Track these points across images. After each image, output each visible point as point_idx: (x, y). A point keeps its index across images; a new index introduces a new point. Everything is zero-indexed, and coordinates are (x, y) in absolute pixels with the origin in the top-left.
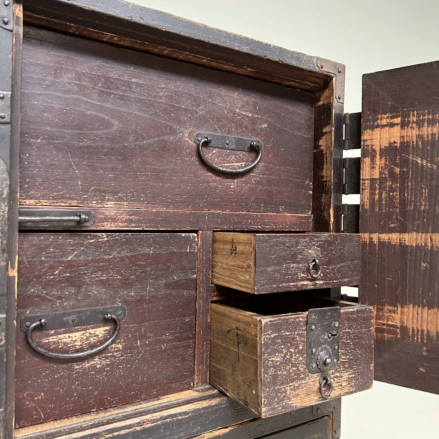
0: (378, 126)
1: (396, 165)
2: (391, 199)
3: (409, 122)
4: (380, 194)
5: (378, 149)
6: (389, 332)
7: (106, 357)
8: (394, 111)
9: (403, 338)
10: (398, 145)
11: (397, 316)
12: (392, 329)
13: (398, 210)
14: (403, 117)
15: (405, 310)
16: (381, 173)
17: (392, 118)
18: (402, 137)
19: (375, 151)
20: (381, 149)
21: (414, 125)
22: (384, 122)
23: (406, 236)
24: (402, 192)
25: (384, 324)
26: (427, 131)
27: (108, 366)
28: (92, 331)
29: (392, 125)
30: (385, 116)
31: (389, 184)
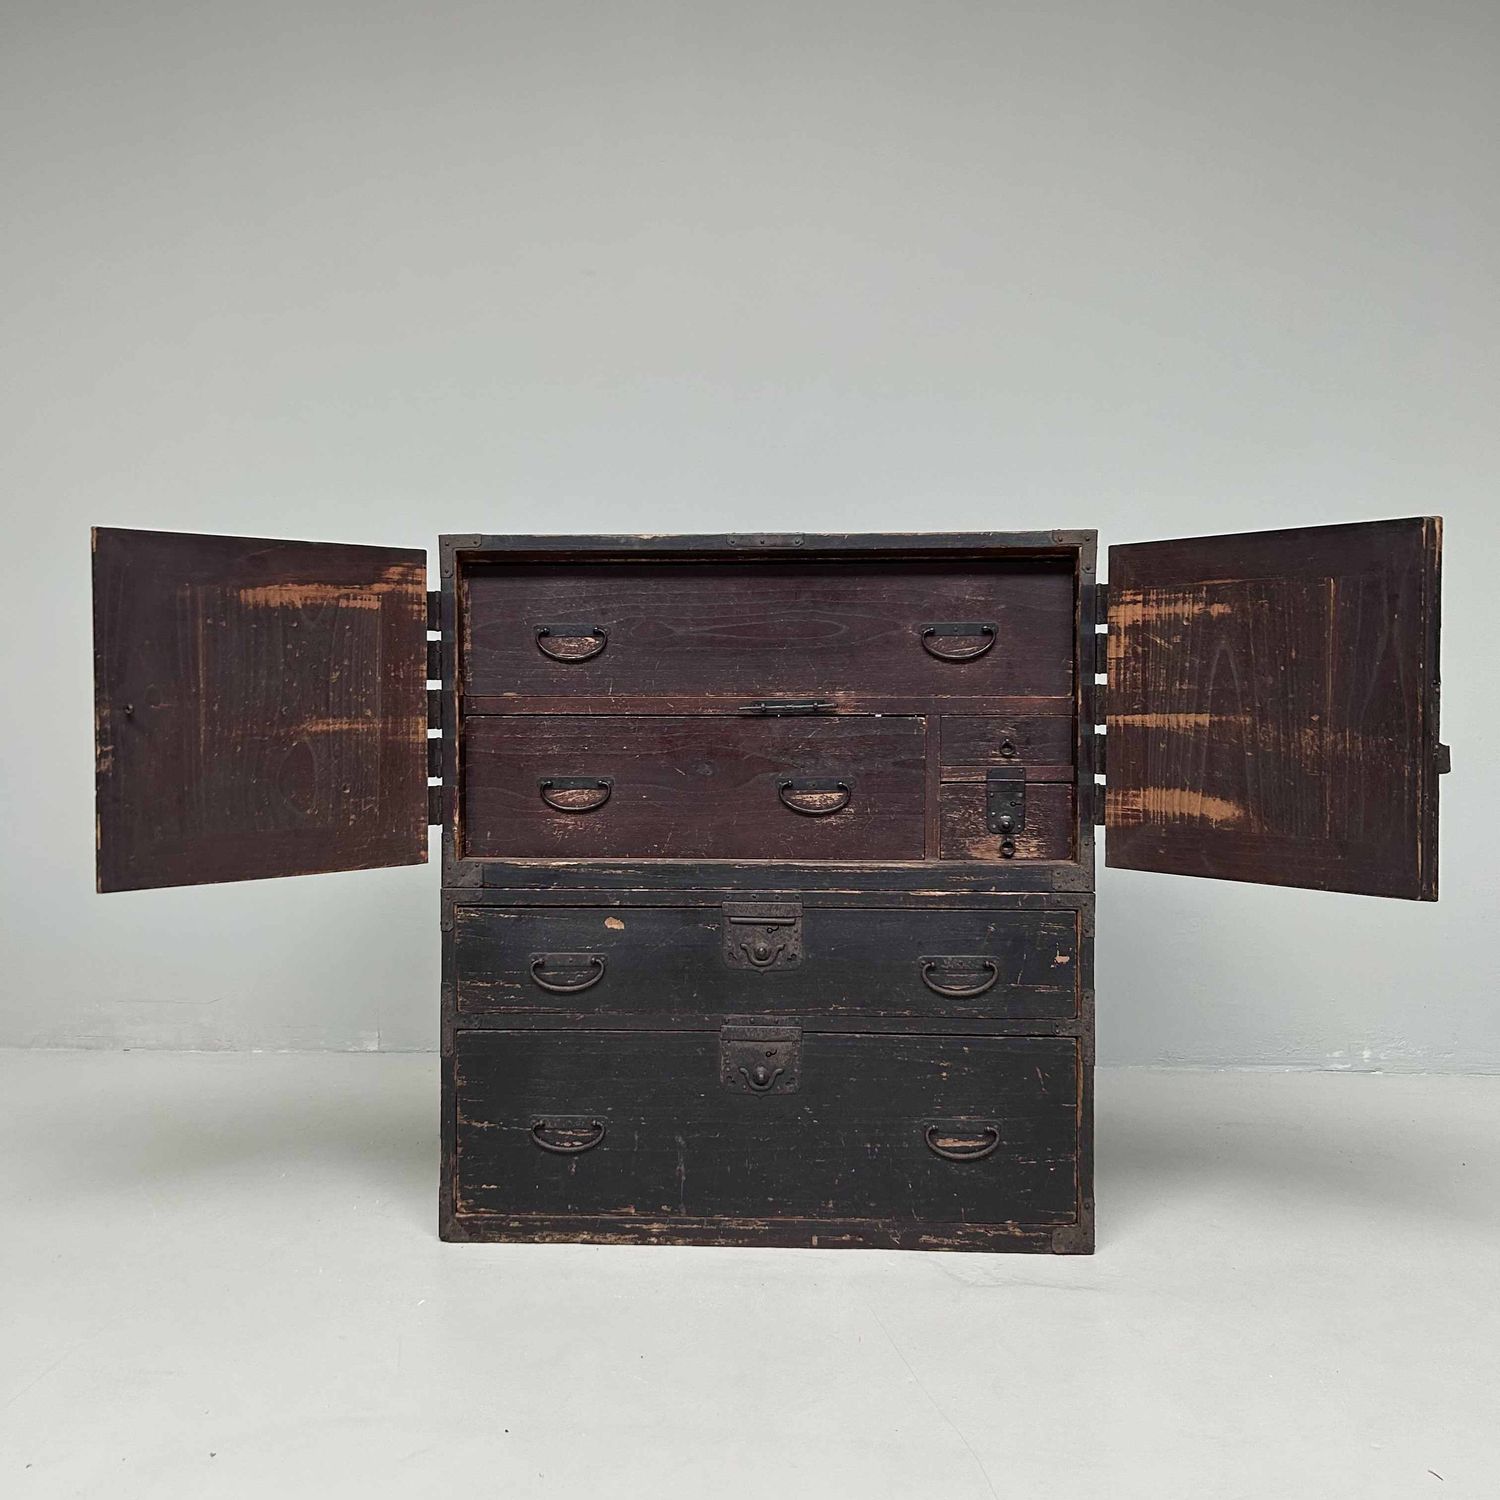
0: (1122, 603)
1: (1138, 644)
2: (1134, 679)
3: (1149, 600)
4: (1125, 674)
5: (1122, 627)
6: (1133, 817)
7: (841, 818)
8: (1137, 588)
9: (1146, 822)
10: (1140, 623)
11: (1140, 800)
12: (1135, 815)
13: (1140, 691)
14: (1144, 595)
15: (1147, 793)
16: (1125, 653)
17: (1135, 594)
18: (1144, 615)
19: (1120, 628)
20: (1125, 627)
21: (1154, 604)
22: (1128, 598)
23: (1147, 717)
24: (1144, 672)
25: (1128, 810)
26: (1164, 610)
27: (842, 825)
28: (829, 795)
29: (1135, 602)
30: (1129, 592)
31: (1132, 663)
